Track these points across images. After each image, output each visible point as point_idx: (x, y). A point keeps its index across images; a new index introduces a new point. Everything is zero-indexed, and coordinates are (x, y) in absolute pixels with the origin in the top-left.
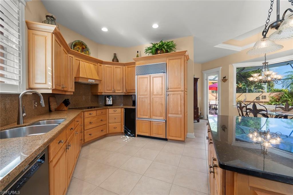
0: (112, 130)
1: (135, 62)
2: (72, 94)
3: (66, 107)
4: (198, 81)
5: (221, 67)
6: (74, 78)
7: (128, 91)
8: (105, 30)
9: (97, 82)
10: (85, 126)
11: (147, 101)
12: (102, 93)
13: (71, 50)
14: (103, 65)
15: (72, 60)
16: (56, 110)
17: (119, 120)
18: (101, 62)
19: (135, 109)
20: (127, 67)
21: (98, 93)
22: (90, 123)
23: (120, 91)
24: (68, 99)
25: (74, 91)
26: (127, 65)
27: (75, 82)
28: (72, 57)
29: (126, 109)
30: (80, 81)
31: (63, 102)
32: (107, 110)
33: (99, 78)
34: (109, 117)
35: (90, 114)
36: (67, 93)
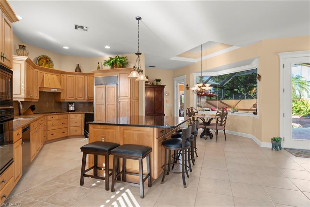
0: (73, 133)
1: (94, 73)
2: (37, 101)
3: (32, 111)
4: (164, 89)
5: (185, 76)
6: (39, 88)
7: (89, 99)
8: (66, 48)
9: (59, 91)
10: (48, 127)
11: (103, 107)
12: (64, 100)
13: (37, 66)
14: (65, 75)
15: (37, 73)
16: (23, 114)
17: (80, 124)
18: (64, 73)
19: (93, 114)
20: (88, 76)
21: (60, 100)
22: (52, 125)
23: (81, 98)
24: (34, 106)
25: (38, 98)
26: (88, 75)
27: (40, 91)
28: (38, 71)
29: (86, 114)
30: (44, 90)
31: (30, 108)
32: (69, 115)
33: (62, 87)
34: (71, 122)
35: (53, 118)
36: (33, 101)
